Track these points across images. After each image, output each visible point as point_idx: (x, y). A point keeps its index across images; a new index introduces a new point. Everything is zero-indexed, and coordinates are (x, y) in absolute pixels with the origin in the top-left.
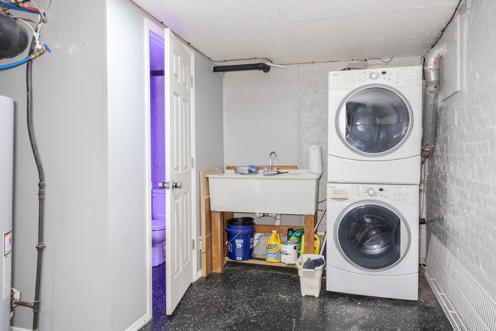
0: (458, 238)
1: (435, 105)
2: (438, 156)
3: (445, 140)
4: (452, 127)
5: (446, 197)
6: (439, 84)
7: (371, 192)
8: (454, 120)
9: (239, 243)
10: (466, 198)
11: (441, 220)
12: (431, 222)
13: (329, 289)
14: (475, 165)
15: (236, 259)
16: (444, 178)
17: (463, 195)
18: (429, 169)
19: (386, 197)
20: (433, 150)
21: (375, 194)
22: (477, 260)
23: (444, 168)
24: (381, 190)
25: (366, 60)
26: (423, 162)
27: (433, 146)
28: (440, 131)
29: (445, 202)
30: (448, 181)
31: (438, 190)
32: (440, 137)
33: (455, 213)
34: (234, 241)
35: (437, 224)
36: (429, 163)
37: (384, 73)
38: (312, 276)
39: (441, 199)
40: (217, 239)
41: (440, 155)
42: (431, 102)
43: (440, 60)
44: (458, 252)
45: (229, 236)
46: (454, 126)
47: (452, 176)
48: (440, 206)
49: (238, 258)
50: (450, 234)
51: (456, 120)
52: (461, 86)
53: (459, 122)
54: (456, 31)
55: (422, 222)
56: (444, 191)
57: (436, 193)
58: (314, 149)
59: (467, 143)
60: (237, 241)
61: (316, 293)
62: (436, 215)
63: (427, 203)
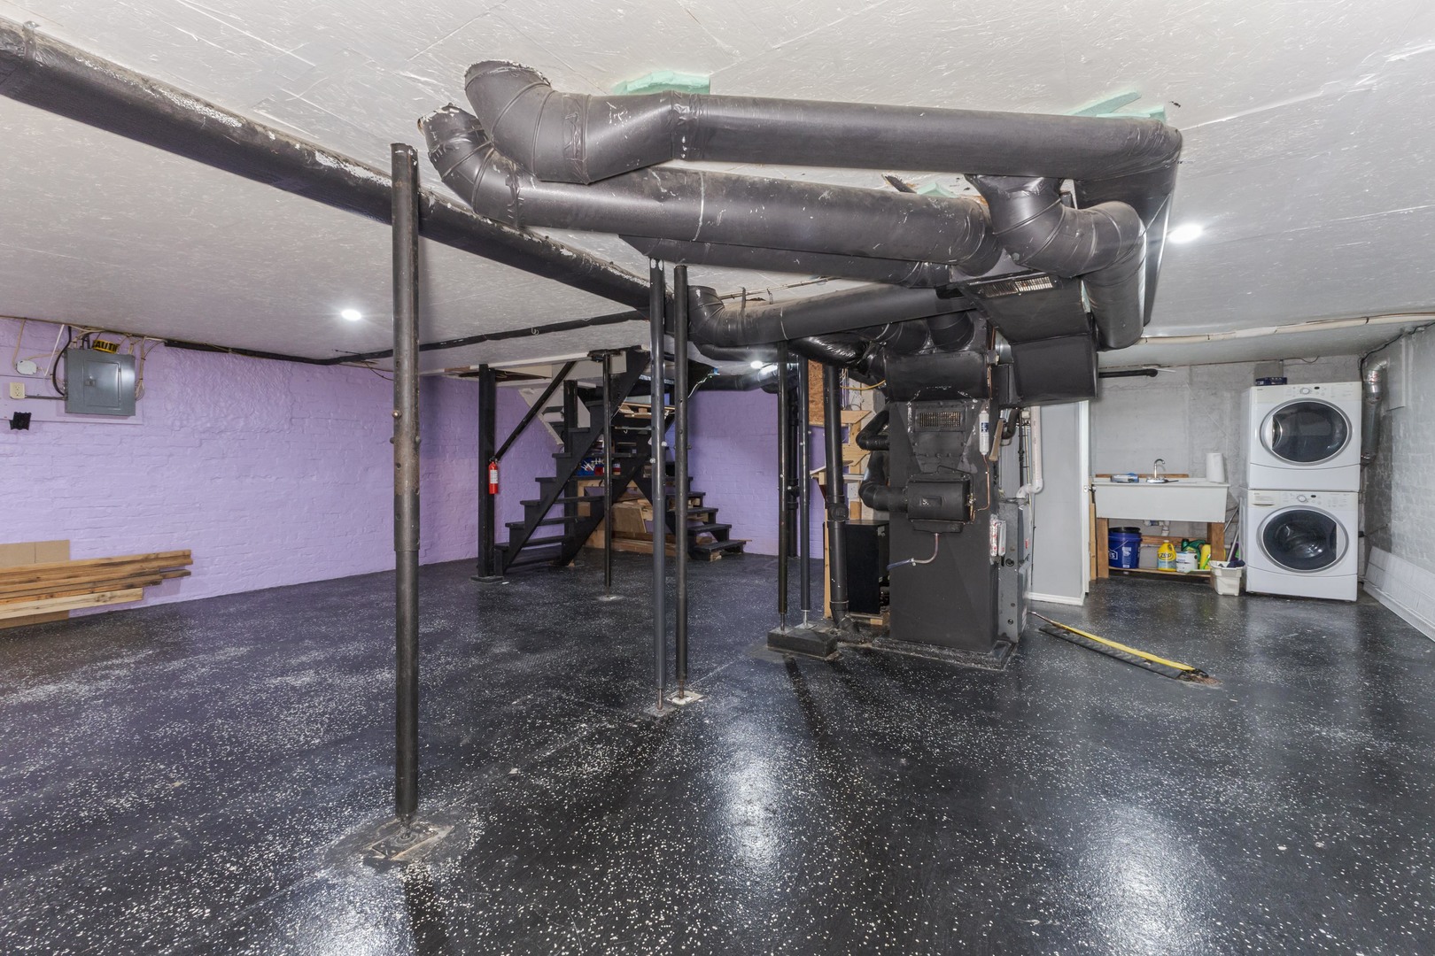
0: (1404, 540)
1: (1377, 415)
2: (1380, 465)
3: (1390, 449)
4: (1397, 437)
5: (1390, 505)
6: (1384, 395)
7: (1302, 499)
8: (1399, 432)
9: (1126, 551)
10: (1411, 502)
11: (1385, 529)
12: (1371, 533)
13: (1248, 589)
14: (1420, 474)
15: (1122, 567)
16: (1389, 487)
17: (1409, 500)
18: (1369, 477)
19: (1320, 503)
20: (1375, 458)
21: (1306, 501)
22: (1421, 552)
23: (1389, 477)
24: (1313, 496)
25: (1282, 360)
26: (1361, 471)
27: (1374, 454)
28: (1384, 439)
29: (1390, 510)
30: (1393, 488)
31: (1380, 499)
32: (1384, 444)
33: (1400, 519)
34: (1121, 548)
35: (1380, 534)
36: (1368, 472)
37: (1317, 388)
38: (1232, 576)
39: (1384, 508)
40: (1104, 546)
41: (1384, 464)
42: (1372, 412)
43: (1383, 374)
44: (1404, 553)
45: (1114, 544)
46: (1400, 437)
47: (1397, 484)
48: (1383, 515)
49: (1124, 566)
50: (1395, 540)
51: (1401, 432)
52: (1407, 403)
53: (1405, 435)
54: (1401, 352)
55: (1361, 535)
56: (1389, 499)
57: (1379, 502)
58: (1215, 456)
59: (1412, 454)
60: (1124, 549)
61: (1236, 592)
62: (1379, 525)
63: (1366, 515)
